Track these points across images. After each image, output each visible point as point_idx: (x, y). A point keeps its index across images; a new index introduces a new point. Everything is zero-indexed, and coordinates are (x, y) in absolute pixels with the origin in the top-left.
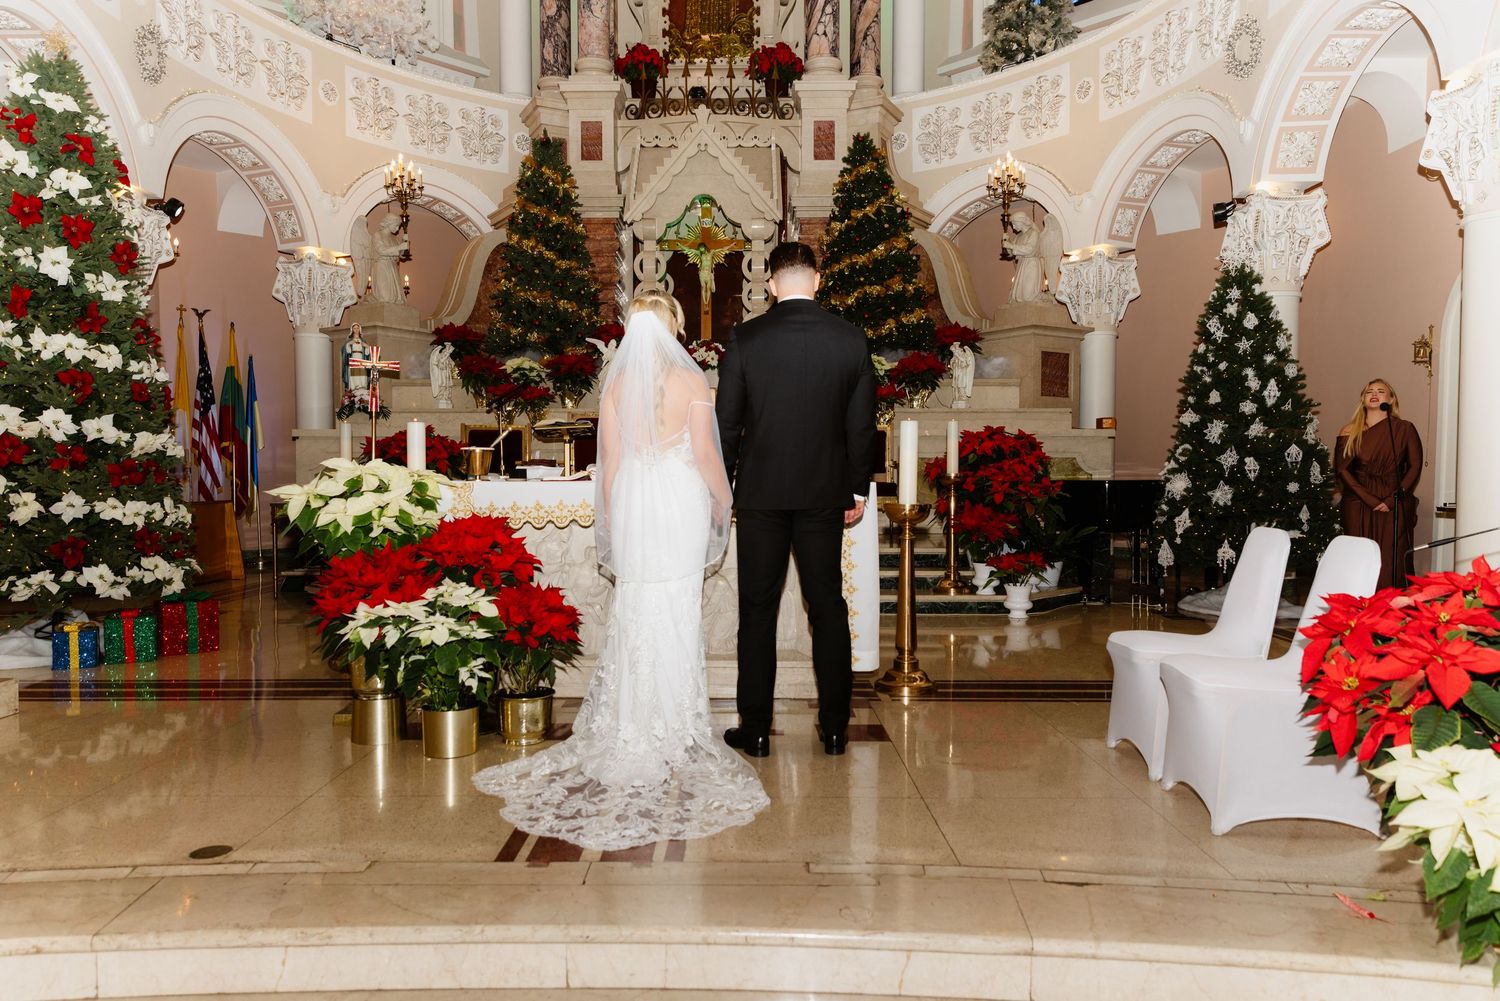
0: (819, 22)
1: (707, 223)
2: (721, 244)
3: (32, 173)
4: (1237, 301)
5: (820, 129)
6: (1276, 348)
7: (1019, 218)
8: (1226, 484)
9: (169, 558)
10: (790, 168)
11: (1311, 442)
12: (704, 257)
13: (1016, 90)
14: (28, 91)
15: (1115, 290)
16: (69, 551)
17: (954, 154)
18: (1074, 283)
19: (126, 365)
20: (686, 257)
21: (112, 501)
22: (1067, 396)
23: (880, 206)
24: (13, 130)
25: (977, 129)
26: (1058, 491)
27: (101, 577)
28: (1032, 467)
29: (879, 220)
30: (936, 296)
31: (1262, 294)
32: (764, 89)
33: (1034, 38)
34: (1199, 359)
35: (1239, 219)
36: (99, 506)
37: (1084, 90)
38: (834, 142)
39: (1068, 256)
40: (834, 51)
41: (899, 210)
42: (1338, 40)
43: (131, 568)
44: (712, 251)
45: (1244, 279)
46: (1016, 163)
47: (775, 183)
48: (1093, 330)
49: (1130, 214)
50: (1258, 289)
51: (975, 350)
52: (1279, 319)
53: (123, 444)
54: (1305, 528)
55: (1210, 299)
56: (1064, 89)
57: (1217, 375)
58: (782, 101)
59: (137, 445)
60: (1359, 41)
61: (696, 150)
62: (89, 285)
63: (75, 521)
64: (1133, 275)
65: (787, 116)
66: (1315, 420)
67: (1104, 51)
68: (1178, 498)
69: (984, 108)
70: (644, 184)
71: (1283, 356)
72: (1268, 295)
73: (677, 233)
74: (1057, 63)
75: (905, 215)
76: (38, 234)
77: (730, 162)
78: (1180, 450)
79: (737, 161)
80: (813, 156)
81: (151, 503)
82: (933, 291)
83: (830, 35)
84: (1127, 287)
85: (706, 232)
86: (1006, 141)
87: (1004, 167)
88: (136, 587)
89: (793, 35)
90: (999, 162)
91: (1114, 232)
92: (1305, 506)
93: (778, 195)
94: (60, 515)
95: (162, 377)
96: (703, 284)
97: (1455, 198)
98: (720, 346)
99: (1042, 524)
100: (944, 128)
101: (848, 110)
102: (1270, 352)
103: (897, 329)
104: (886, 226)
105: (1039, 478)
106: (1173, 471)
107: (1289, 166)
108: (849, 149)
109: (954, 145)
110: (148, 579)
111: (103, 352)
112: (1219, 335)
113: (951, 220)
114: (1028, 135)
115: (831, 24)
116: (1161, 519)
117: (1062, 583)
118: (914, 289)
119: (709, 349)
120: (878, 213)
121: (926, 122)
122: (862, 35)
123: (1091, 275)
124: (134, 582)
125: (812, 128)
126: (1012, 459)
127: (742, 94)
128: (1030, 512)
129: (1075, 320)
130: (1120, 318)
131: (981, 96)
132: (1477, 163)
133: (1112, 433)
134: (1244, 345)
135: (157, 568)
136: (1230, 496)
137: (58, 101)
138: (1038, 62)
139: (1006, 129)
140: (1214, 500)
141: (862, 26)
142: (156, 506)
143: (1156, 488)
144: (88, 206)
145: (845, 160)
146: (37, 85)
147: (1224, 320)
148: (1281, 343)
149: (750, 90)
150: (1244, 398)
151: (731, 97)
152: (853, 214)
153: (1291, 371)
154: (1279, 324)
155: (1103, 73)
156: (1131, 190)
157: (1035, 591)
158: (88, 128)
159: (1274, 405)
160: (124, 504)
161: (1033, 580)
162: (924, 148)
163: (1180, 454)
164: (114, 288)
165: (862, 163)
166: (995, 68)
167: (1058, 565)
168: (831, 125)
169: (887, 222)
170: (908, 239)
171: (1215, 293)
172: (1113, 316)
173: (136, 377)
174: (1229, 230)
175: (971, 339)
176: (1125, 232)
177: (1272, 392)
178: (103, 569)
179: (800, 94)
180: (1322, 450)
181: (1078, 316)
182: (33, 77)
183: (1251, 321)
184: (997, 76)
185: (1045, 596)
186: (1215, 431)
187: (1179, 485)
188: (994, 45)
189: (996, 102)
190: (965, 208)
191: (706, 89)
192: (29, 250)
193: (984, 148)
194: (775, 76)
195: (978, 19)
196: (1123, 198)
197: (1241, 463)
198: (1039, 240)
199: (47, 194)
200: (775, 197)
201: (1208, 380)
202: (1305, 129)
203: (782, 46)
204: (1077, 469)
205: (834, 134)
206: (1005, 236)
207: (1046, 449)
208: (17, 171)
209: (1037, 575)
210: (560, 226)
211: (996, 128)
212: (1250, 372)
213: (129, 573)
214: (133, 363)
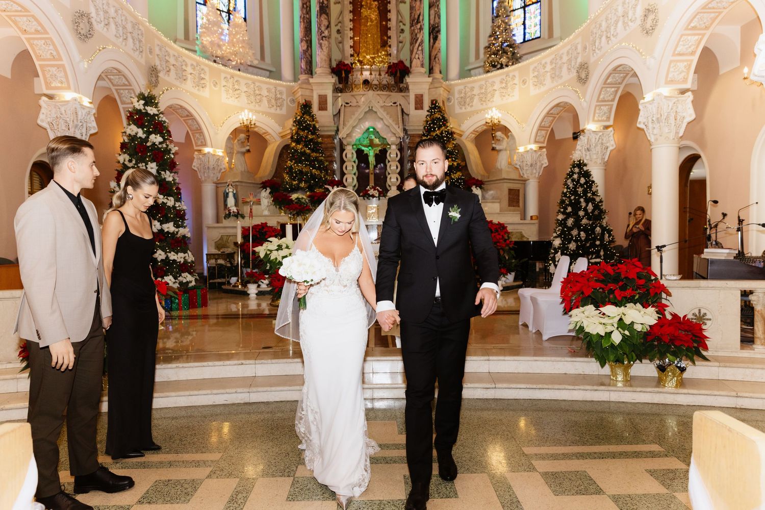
0: (416, 53)
1: (373, 137)
2: (377, 145)
3: (144, 136)
4: (578, 173)
5: (417, 97)
6: (592, 191)
7: (499, 134)
8: (574, 241)
9: (190, 273)
10: (405, 113)
11: (605, 226)
12: (370, 151)
13: (497, 80)
14: (142, 107)
15: (538, 164)
16: (159, 271)
17: (472, 106)
18: (521, 160)
19: (175, 204)
20: (363, 151)
21: (172, 253)
22: (519, 207)
23: (442, 131)
24: (136, 121)
25: (481, 96)
26: (512, 245)
27: (170, 280)
28: (503, 236)
29: (442, 136)
30: (466, 165)
31: (587, 170)
32: (393, 79)
33: (504, 60)
34: (565, 194)
35: (583, 139)
36: (169, 254)
37: (524, 82)
38: (423, 102)
39: (518, 149)
40: (422, 66)
41: (450, 132)
42: (614, 74)
43: (179, 277)
44: (374, 149)
45: (580, 165)
46: (497, 112)
47: (400, 122)
48: (529, 180)
49: (543, 132)
50: (585, 168)
51: (481, 188)
52: (593, 179)
53: (175, 233)
54: (602, 258)
55: (568, 172)
56: (516, 81)
57: (571, 200)
58: (401, 85)
59: (179, 233)
60: (622, 75)
61: (368, 109)
62: (162, 175)
63: (162, 260)
64: (545, 157)
65: (404, 91)
66: (606, 218)
67: (532, 67)
68: (557, 247)
69: (484, 87)
70: (347, 123)
71: (594, 194)
72: (590, 170)
73: (359, 141)
74: (514, 70)
75: (452, 133)
76: (146, 158)
77: (381, 113)
78: (557, 229)
79: (385, 114)
80: (414, 108)
81: (184, 253)
82: (464, 165)
83: (421, 59)
84: (543, 162)
85: (371, 141)
86: (493, 101)
87: (492, 115)
88: (181, 283)
89: (405, 56)
90: (490, 112)
91: (537, 140)
92: (602, 250)
93: (401, 127)
94: (157, 258)
95: (185, 208)
96: (370, 162)
97: (649, 139)
98: (379, 188)
99: (507, 258)
100: (468, 95)
101: (429, 89)
102: (590, 192)
103: (450, 181)
104: (445, 139)
105: (505, 240)
106: (556, 237)
107: (600, 119)
108: (429, 107)
109: (472, 102)
110: (185, 281)
111: (168, 200)
112: (571, 186)
113: (471, 133)
114: (502, 99)
115: (421, 54)
116: (552, 255)
117: (515, 279)
118: (457, 164)
119: (375, 190)
120: (442, 133)
121: (460, 92)
122: (433, 57)
123: (528, 158)
124: (180, 282)
125: (414, 97)
126: (495, 233)
127: (385, 82)
128: (502, 253)
129: (522, 175)
130: (540, 174)
131: (483, 82)
132: (654, 128)
133: (536, 221)
134: (580, 190)
135: (187, 277)
136: (575, 246)
137: (151, 110)
138: (506, 69)
139: (493, 96)
140: (570, 248)
141: (433, 54)
142: (186, 255)
143: (549, 244)
144: (162, 148)
145: (428, 111)
146: (145, 105)
147: (573, 180)
148: (594, 189)
149: (388, 81)
150: (580, 210)
151: (380, 83)
152: (432, 134)
153: (598, 199)
154: (593, 182)
155: (531, 75)
156: (543, 123)
157: (504, 283)
158: (160, 119)
159: (592, 212)
160: (177, 254)
161: (503, 279)
162: (460, 103)
163: (559, 231)
164: (169, 176)
165: (435, 113)
166: (488, 72)
167: (513, 274)
168: (422, 96)
169: (445, 137)
170: (454, 144)
171: (570, 170)
172: (537, 174)
173: (178, 208)
174: (579, 142)
175: (480, 184)
176: (542, 140)
177: (590, 207)
178: (171, 277)
179: (409, 83)
180: (609, 229)
181: (523, 174)
182: (142, 102)
183: (583, 180)
184: (489, 74)
185: (508, 285)
186: (570, 222)
187: (557, 242)
188: (488, 62)
189: (488, 85)
190: (477, 128)
191: (369, 80)
192: (144, 164)
193: (484, 104)
194: (398, 75)
195: (482, 51)
196: (540, 126)
197: (579, 234)
198: (508, 143)
199: (149, 144)
200: (400, 127)
201: (568, 203)
202: (606, 105)
203: (401, 62)
204: (523, 236)
205: (423, 100)
206: (493, 142)
207: (510, 229)
208: (138, 136)
209: (505, 277)
210: (312, 139)
211: (489, 95)
212: (582, 200)
213: (179, 279)
214: (176, 203)
